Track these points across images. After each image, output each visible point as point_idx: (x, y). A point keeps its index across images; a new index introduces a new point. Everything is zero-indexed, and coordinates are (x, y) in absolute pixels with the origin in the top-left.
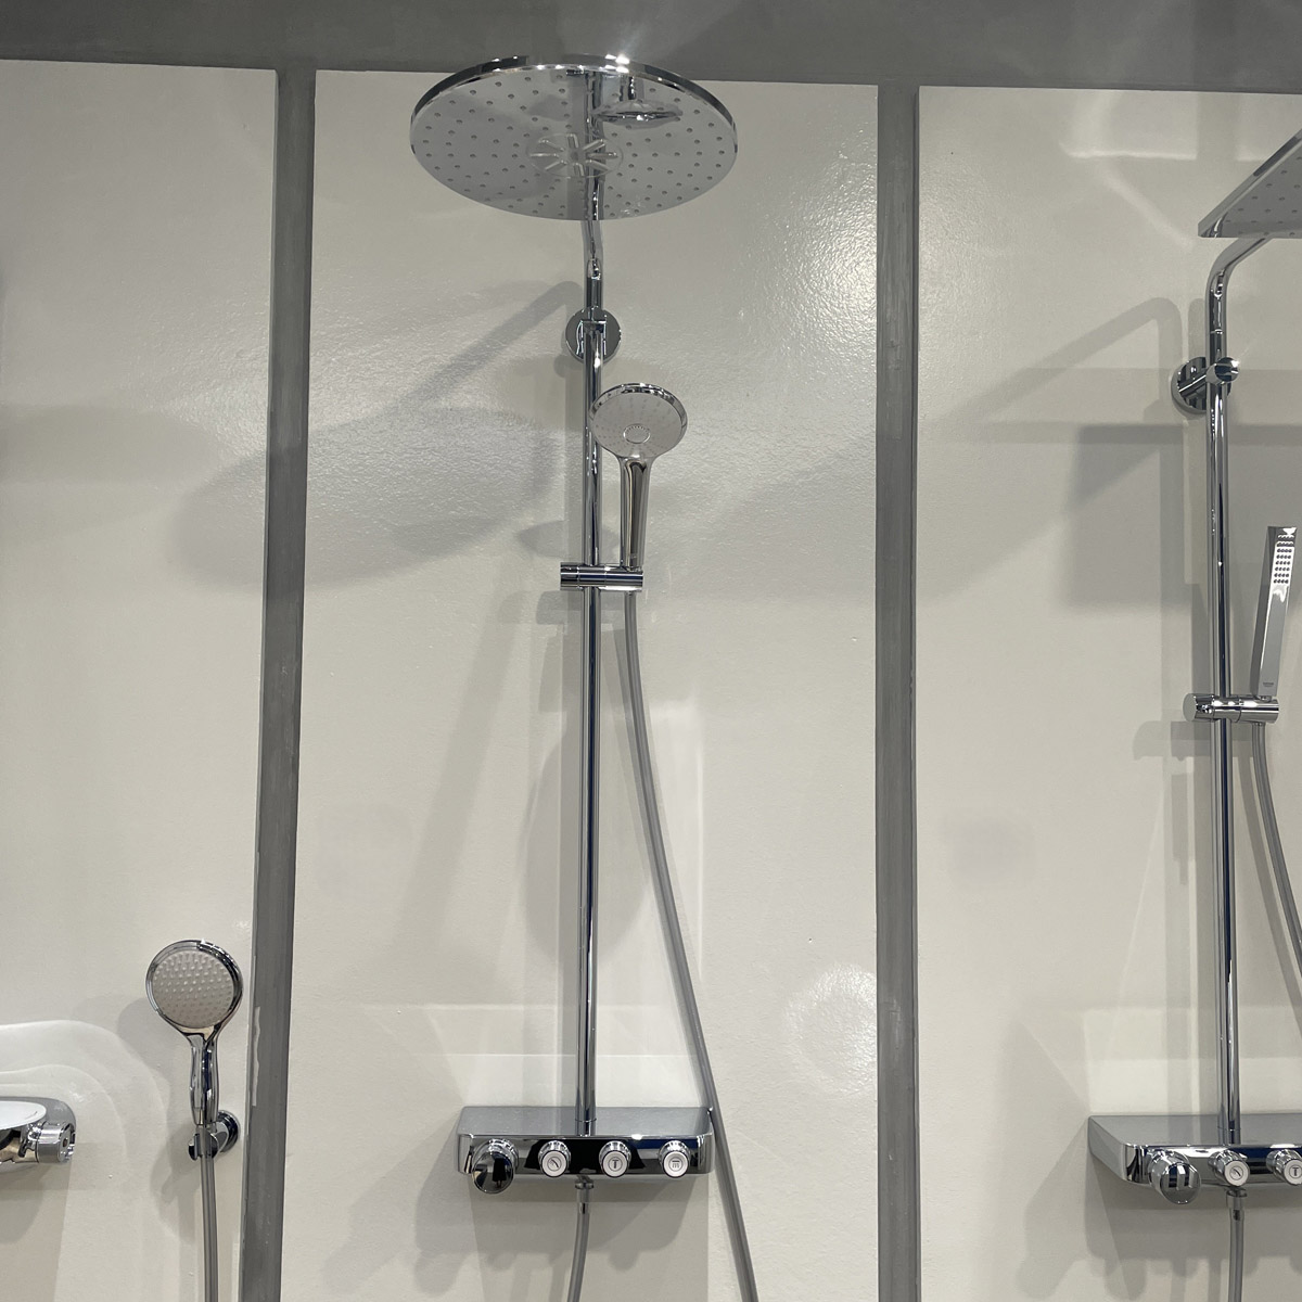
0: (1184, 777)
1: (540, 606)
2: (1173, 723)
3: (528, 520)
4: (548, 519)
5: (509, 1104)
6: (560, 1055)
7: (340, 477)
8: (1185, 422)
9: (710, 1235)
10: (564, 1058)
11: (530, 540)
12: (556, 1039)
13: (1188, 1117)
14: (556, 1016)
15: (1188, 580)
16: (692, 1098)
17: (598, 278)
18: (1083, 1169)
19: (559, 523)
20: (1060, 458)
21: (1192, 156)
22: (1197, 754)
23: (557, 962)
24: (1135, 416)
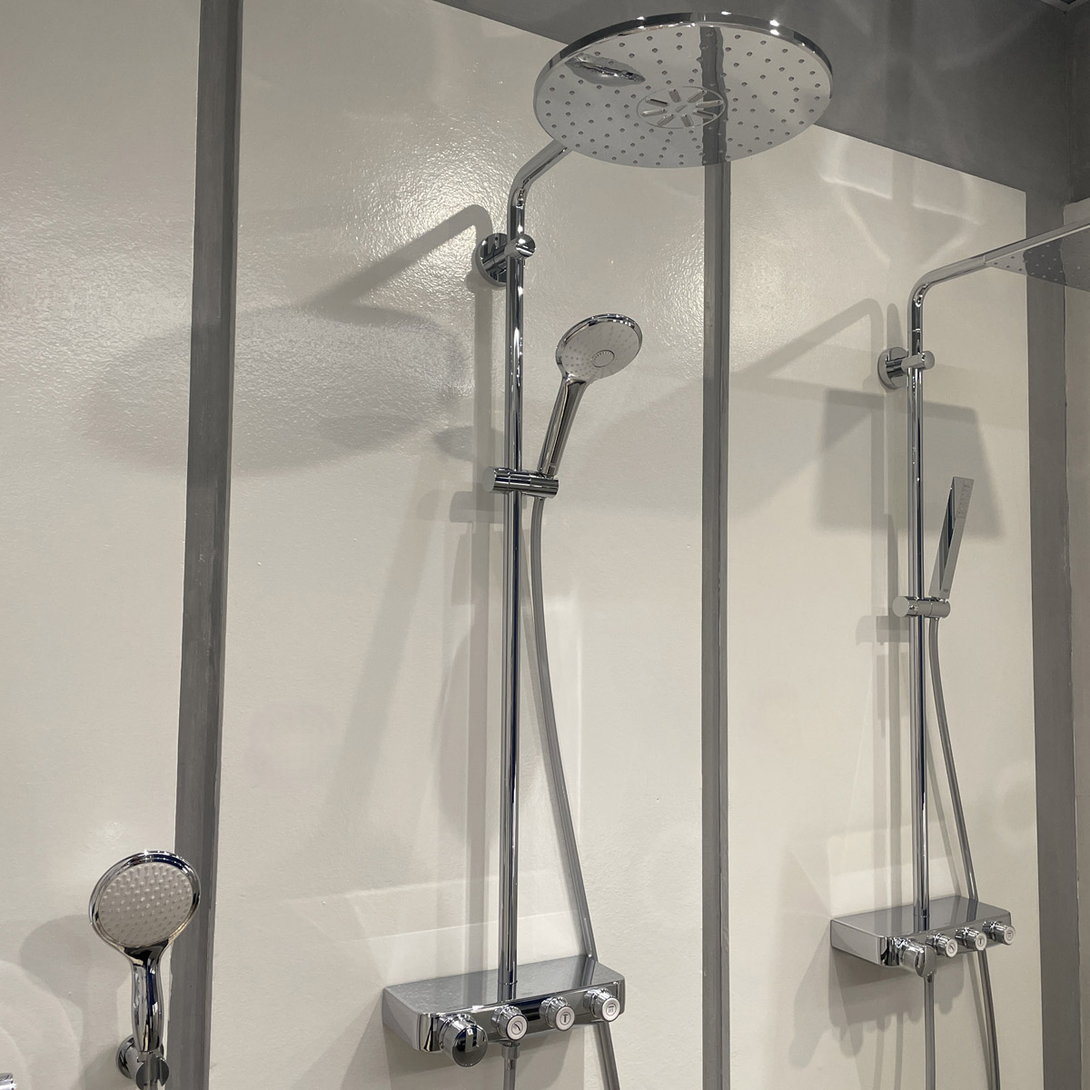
0: (883, 656)
1: (454, 504)
2: (877, 617)
3: (443, 423)
4: (460, 424)
5: (425, 978)
6: (468, 925)
7: (267, 362)
8: (885, 393)
9: (585, 1066)
10: (471, 928)
11: (445, 442)
12: (464, 909)
13: (884, 911)
14: (464, 888)
15: (886, 511)
16: (572, 948)
17: (522, 208)
18: (828, 959)
19: (468, 428)
20: (815, 412)
21: (888, 196)
22: (890, 641)
23: (465, 838)
24: (857, 387)
